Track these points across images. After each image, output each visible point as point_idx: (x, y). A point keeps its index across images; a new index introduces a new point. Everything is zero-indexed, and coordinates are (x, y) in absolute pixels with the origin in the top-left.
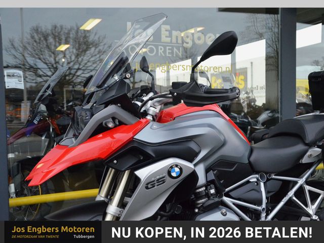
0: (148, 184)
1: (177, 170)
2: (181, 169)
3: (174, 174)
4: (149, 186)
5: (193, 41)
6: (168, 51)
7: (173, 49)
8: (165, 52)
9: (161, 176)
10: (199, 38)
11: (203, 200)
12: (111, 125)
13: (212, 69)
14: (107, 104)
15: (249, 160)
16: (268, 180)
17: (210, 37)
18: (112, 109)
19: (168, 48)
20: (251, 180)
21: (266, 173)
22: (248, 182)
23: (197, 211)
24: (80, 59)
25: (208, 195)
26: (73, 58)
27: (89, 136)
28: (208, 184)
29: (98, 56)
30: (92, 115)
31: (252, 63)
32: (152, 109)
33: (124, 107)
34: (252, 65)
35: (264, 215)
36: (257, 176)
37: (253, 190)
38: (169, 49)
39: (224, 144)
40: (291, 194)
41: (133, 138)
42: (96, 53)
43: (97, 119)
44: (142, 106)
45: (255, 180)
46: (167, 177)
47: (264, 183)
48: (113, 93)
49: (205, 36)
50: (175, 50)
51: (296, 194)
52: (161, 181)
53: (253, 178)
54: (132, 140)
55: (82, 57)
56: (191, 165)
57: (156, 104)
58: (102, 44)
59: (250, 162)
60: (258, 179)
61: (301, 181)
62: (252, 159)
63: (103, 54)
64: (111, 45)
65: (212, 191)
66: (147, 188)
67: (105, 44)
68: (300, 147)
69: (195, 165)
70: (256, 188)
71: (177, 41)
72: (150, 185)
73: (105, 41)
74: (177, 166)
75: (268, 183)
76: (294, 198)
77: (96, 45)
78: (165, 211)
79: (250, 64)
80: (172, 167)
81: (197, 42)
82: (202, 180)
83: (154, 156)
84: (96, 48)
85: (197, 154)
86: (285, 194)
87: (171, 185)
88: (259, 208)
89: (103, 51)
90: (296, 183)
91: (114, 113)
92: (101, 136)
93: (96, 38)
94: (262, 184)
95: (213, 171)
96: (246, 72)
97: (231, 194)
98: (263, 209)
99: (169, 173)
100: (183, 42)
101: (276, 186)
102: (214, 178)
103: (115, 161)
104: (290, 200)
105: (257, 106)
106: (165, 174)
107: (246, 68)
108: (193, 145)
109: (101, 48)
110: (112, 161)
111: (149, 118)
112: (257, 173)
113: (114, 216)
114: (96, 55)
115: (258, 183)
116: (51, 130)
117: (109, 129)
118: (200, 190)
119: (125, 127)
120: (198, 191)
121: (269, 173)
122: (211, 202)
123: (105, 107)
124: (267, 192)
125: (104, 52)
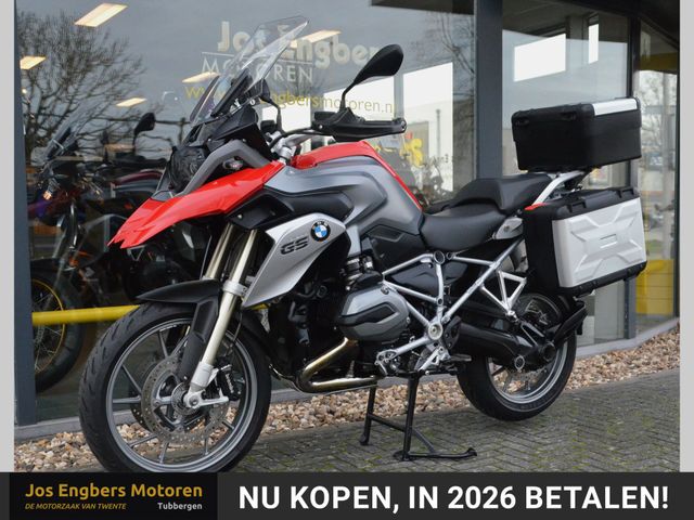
0: (284, 247)
1: (323, 228)
2: (328, 228)
3: (319, 235)
4: (286, 250)
5: (331, 56)
6: (289, 73)
7: (297, 70)
8: (284, 74)
9: (302, 236)
10: (341, 53)
11: (357, 276)
12: (236, 165)
13: (362, 106)
14: (227, 139)
15: (420, 229)
16: (447, 261)
17: (359, 52)
18: (234, 145)
19: (289, 67)
20: (423, 261)
21: (445, 252)
22: (418, 263)
23: (348, 288)
24: (71, 89)
25: (363, 270)
26: (54, 86)
27: (203, 181)
28: (363, 255)
29: (110, 85)
30: (207, 153)
31: (438, 112)
32: (286, 149)
33: (250, 144)
34: (438, 117)
35: (440, 309)
36: (431, 255)
37: (425, 273)
38: (291, 70)
39: (384, 203)
40: (480, 282)
41: (263, 185)
42: (107, 78)
43: (215, 159)
44: (272, 146)
45: (429, 261)
46: (310, 237)
47: (442, 266)
48: (235, 124)
49: (351, 50)
50: (301, 71)
51: (486, 283)
52: (301, 243)
53: (425, 258)
54: (262, 188)
55: (76, 86)
56: (342, 225)
57: (291, 144)
58: (120, 59)
59: (421, 234)
60: (433, 260)
61: (493, 266)
62: (425, 229)
63: (121, 81)
64: (140, 60)
65: (369, 265)
66: (283, 252)
67: (125, 61)
68: (493, 216)
69: (348, 226)
70: (430, 271)
71: (305, 56)
72: (287, 248)
73: (127, 52)
74: (323, 223)
75: (447, 265)
76: (484, 288)
77: (107, 63)
78: (304, 293)
79: (435, 115)
80: (316, 225)
81: (338, 59)
82: (355, 248)
83: (292, 209)
84: (108, 66)
85: (349, 212)
86: (472, 282)
87: (315, 249)
88: (435, 300)
89: (122, 74)
90: (487, 267)
91: (239, 150)
92: (216, 183)
93: (108, 45)
94: (439, 267)
95: (371, 239)
96: (427, 133)
97: (394, 277)
98: (440, 301)
99: (313, 232)
100: (315, 57)
101: (458, 271)
102: (370, 247)
103: (240, 216)
104: (478, 290)
105: (444, 191)
106: (308, 234)
107: (427, 123)
108: (343, 199)
109: (116, 67)
110: (236, 215)
111: (282, 161)
112: (431, 251)
113: (235, 295)
114: (106, 82)
115: (432, 265)
116: (72, 211)
117: (234, 171)
118: (353, 261)
119: (252, 172)
120: (350, 262)
121: (448, 251)
122: (367, 276)
123: (225, 143)
124: (446, 279)
125: (125, 76)
